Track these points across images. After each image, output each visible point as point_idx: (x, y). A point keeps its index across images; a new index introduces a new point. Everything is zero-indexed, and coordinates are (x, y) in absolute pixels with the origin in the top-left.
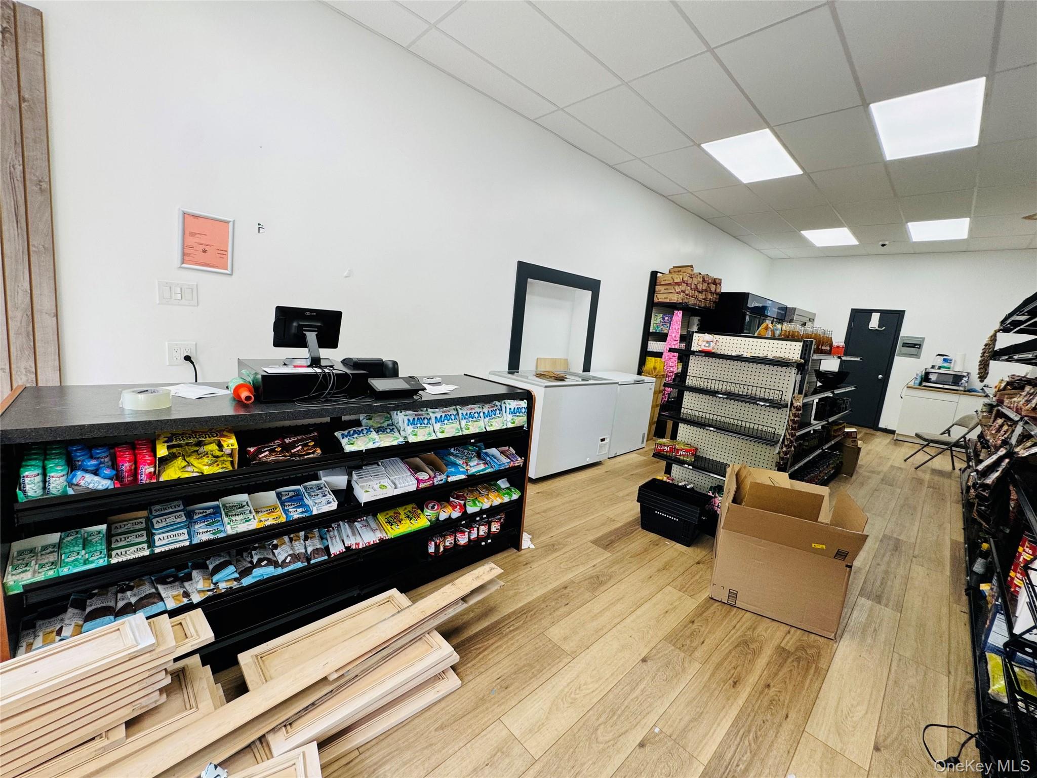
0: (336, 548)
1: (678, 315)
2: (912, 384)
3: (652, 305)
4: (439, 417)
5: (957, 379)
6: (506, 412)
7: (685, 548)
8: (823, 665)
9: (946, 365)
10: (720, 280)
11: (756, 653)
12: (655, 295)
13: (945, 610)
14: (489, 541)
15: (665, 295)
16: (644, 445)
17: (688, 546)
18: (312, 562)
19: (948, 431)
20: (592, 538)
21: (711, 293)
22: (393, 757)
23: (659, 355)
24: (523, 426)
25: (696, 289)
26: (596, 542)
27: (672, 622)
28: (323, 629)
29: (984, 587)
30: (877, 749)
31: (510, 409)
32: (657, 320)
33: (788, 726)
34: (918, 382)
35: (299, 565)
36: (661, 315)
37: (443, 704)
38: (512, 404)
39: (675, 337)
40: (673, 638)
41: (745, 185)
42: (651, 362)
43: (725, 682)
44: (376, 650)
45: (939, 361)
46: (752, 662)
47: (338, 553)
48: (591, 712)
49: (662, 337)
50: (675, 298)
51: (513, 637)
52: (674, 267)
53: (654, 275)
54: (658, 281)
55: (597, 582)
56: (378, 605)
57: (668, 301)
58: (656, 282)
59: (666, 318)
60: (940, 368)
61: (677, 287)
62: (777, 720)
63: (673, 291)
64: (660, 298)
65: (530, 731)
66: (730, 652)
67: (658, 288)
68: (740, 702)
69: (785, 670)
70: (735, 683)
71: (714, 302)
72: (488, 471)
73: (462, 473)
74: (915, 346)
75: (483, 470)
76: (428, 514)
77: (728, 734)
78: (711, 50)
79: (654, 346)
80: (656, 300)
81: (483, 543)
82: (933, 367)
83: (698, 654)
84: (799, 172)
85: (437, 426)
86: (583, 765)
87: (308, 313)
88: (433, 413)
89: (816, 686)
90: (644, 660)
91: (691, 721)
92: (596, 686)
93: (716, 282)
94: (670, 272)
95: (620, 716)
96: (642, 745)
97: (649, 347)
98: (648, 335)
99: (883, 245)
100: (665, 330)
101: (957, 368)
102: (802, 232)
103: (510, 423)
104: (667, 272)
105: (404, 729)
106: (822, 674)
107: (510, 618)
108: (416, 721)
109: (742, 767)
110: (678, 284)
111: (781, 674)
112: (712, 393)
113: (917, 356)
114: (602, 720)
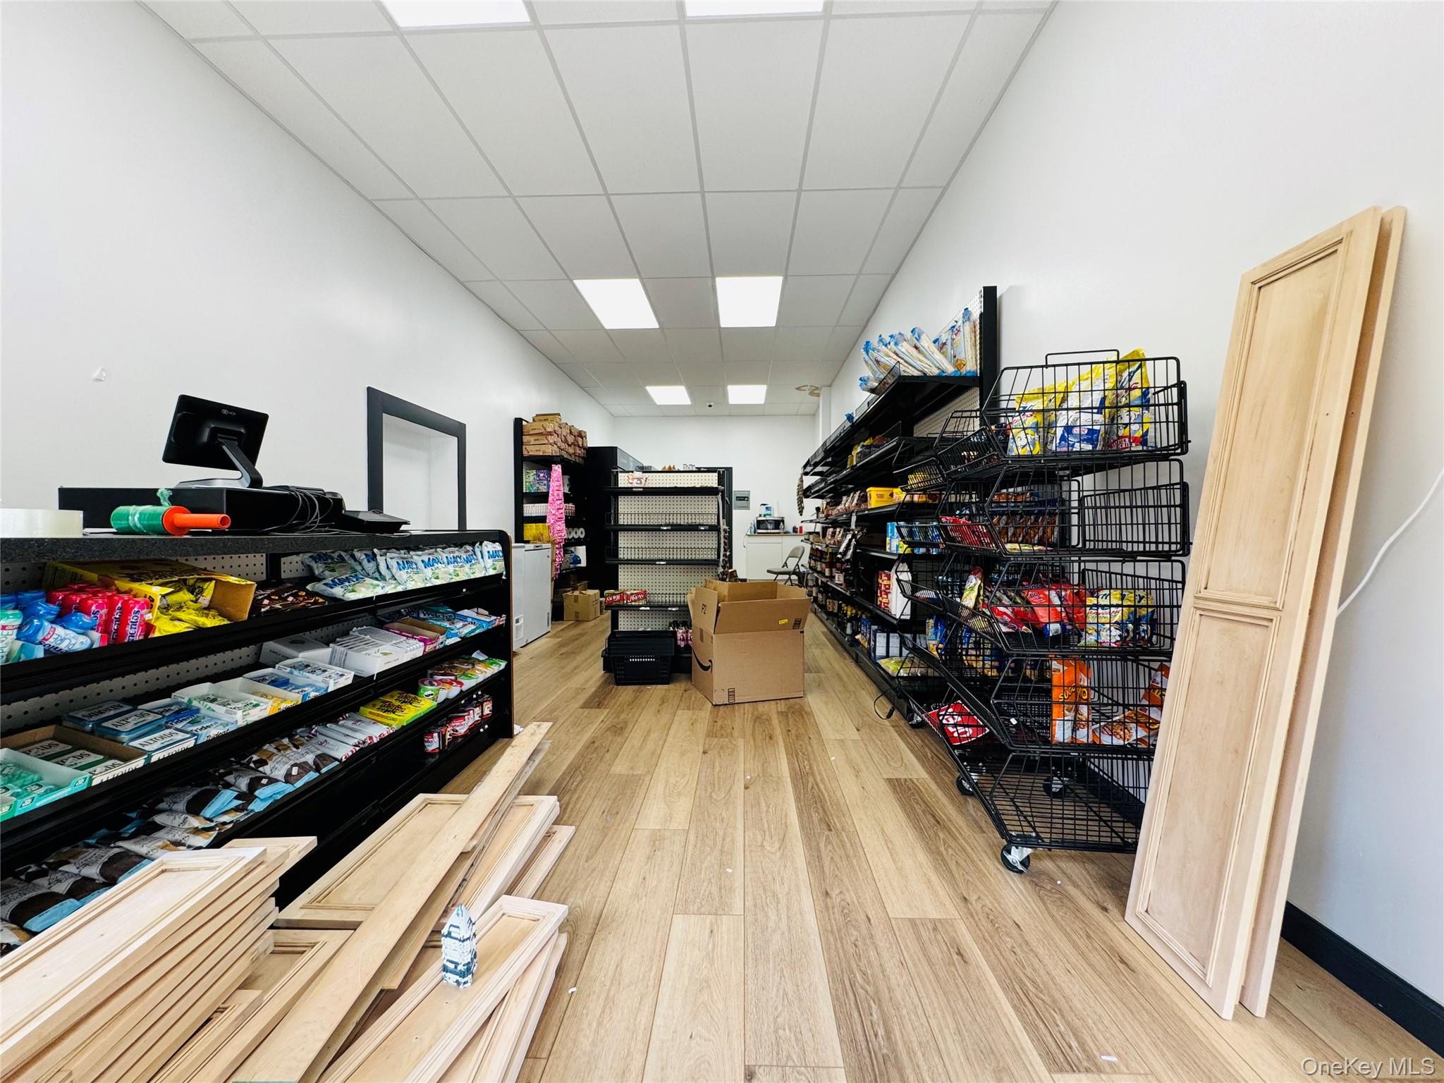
0: (343, 752)
1: (557, 469)
2: (749, 533)
3: (521, 461)
4: (426, 560)
5: (778, 523)
6: (482, 558)
7: (666, 686)
8: (807, 709)
9: (768, 512)
10: (585, 432)
11: (769, 720)
12: (524, 447)
13: (842, 664)
14: (486, 726)
15: (537, 447)
16: (549, 629)
17: (668, 684)
18: (324, 770)
19: (786, 564)
20: (577, 705)
21: (579, 447)
22: (568, 894)
23: (542, 519)
24: (501, 574)
25: (566, 441)
26: (586, 705)
27: (702, 727)
28: (372, 852)
29: (857, 637)
30: (858, 730)
31: (489, 552)
32: (531, 479)
33: (814, 742)
34: (753, 530)
35: (313, 775)
36: (534, 472)
37: (572, 849)
38: (489, 547)
39: (558, 495)
40: (711, 734)
41: (607, 331)
42: (530, 530)
43: (765, 739)
44: (493, 812)
45: (764, 511)
46: (770, 724)
47: (350, 754)
48: (698, 792)
49: (542, 498)
50: (550, 450)
51: (584, 788)
52: (537, 415)
53: (518, 423)
54: (524, 430)
55: (618, 729)
56: (418, 810)
57: (541, 454)
58: (522, 432)
59: (542, 475)
60: (765, 516)
61: (549, 437)
62: (807, 742)
63: (546, 442)
64: (531, 450)
65: (666, 821)
66: (754, 726)
67: (525, 439)
68: (781, 744)
69: (791, 722)
70: (771, 738)
71: (583, 458)
72: (477, 632)
73: (456, 635)
74: (744, 498)
75: (473, 631)
76: (430, 692)
77: (788, 759)
78: (607, 195)
79: (531, 510)
80: (525, 453)
81: (482, 730)
82: (760, 516)
83: (736, 733)
84: (655, 325)
85: (428, 572)
86: (721, 814)
87: (225, 412)
88: (419, 556)
89: (812, 720)
90: (705, 753)
91: (763, 765)
92: (686, 779)
93: (581, 435)
94: (534, 420)
95: (719, 784)
96: (746, 788)
97: (525, 512)
98: (521, 497)
99: (710, 406)
100: (543, 489)
101: (776, 515)
102: (649, 388)
103: (491, 570)
104: (531, 421)
105: (554, 878)
106: (810, 714)
107: (565, 779)
108: (560, 868)
109: (807, 768)
110: (550, 434)
111: (790, 722)
112: (656, 529)
113: (747, 507)
114: (709, 790)
